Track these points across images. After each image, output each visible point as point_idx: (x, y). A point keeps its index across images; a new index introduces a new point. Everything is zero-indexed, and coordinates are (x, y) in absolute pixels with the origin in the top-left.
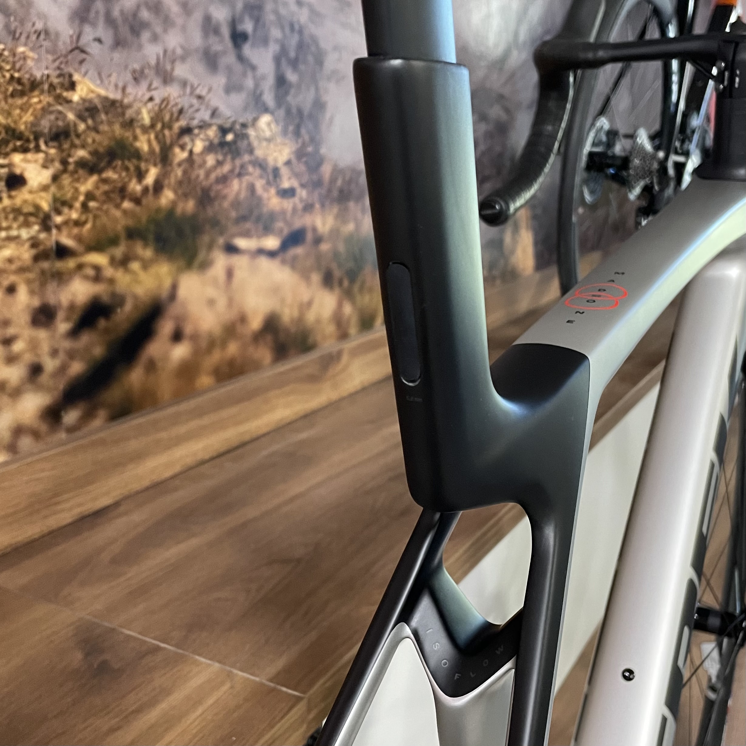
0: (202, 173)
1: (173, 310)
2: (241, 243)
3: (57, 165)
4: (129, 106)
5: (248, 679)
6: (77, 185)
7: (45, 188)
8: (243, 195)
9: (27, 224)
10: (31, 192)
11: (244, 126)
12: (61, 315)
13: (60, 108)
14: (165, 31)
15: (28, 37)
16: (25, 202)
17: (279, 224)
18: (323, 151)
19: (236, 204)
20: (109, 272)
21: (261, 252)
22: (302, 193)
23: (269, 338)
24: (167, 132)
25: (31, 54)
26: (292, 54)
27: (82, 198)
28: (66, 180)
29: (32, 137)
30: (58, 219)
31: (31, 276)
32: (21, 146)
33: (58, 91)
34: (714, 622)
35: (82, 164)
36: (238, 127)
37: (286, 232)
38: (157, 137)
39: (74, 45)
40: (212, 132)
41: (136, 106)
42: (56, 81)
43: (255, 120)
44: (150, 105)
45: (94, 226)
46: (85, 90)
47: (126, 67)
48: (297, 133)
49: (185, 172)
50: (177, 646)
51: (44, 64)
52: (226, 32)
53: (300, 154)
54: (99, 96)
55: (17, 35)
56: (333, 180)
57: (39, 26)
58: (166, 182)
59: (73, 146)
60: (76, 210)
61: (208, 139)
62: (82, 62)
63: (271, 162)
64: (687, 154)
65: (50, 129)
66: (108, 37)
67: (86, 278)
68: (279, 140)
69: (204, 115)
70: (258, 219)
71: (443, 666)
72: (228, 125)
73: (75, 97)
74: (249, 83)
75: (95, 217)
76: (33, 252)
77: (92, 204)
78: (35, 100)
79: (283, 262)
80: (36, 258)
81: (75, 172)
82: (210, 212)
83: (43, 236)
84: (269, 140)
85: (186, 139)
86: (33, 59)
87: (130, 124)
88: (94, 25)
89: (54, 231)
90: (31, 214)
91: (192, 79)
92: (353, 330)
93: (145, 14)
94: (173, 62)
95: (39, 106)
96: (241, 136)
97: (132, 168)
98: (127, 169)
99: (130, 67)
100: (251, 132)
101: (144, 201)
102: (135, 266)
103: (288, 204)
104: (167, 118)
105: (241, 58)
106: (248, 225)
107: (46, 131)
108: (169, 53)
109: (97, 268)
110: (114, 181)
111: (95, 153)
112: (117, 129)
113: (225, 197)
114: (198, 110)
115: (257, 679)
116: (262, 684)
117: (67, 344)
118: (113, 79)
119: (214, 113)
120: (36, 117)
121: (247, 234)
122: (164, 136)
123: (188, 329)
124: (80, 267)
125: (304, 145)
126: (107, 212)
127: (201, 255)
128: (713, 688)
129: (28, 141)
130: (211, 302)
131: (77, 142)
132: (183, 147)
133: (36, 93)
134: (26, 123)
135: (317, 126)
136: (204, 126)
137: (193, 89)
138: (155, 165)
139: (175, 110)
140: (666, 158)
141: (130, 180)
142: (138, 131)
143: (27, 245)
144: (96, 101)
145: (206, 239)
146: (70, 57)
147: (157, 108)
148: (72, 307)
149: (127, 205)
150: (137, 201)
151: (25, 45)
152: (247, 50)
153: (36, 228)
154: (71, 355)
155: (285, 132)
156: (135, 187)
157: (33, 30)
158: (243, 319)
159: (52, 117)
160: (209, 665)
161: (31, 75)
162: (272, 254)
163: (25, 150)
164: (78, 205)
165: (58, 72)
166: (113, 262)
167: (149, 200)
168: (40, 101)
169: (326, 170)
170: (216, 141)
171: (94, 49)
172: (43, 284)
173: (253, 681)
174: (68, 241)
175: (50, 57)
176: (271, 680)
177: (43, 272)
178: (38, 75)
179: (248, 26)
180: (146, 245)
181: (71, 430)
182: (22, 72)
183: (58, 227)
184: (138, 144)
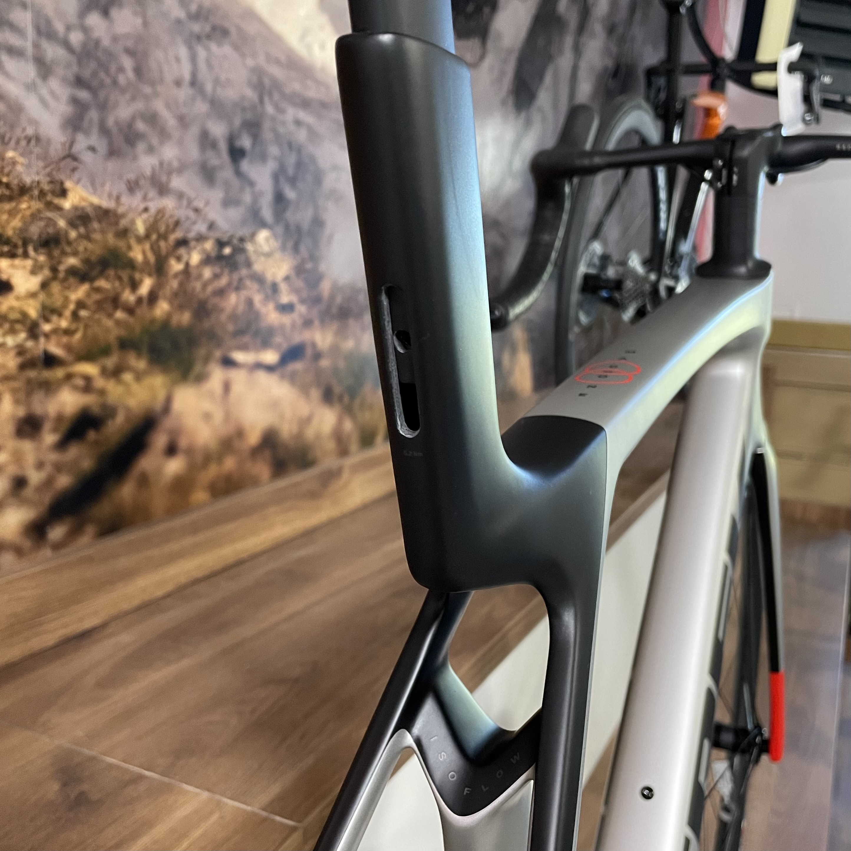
0: (198, 286)
1: (167, 423)
2: (239, 356)
3: (47, 272)
4: (123, 216)
5: (238, 809)
6: (67, 293)
7: (33, 295)
8: (241, 308)
9: (13, 331)
10: (18, 298)
11: (242, 240)
12: (47, 426)
13: (49, 214)
14: (162, 142)
15: (18, 142)
16: (12, 308)
17: (278, 339)
18: (322, 267)
19: (234, 317)
20: (100, 383)
21: (259, 366)
22: (301, 309)
23: (267, 454)
24: (162, 244)
25: (21, 160)
26: (291, 171)
27: (72, 307)
28: (56, 287)
29: (20, 243)
30: (47, 327)
31: (15, 384)
32: (9, 252)
33: (49, 197)
34: (727, 738)
35: (72, 272)
36: (235, 241)
37: (285, 346)
38: (152, 248)
39: (67, 152)
40: (209, 245)
41: (130, 216)
42: (46, 187)
43: (253, 235)
44: (145, 216)
45: (85, 335)
46: (78, 197)
47: (120, 177)
48: (296, 248)
49: (181, 284)
50: (162, 774)
51: (35, 170)
52: (223, 146)
53: (299, 270)
54: (92, 204)
55: (6, 139)
56: (332, 297)
57: (30, 131)
58: (161, 293)
59: (64, 253)
60: (66, 319)
61: (204, 251)
62: (74, 170)
63: (269, 276)
64: (677, 278)
65: (40, 236)
66: (102, 146)
67: (76, 388)
68: (278, 255)
69: (201, 228)
70: (257, 333)
71: (450, 779)
72: (225, 239)
73: (67, 204)
74: (247, 198)
75: (86, 327)
76: (19, 360)
77: (83, 313)
78: (24, 206)
79: (282, 377)
80: (23, 367)
81: (65, 280)
82: (206, 324)
83: (30, 344)
84: (268, 255)
85: (182, 251)
86: (22, 164)
87: (124, 233)
88: (87, 133)
89: (42, 340)
90: (17, 321)
91: (189, 192)
92: (354, 447)
93: (141, 126)
94: (169, 173)
95: (28, 213)
96: (239, 250)
97: (125, 278)
98: (120, 278)
99: (125, 178)
100: (250, 247)
101: (139, 311)
102: (128, 377)
103: (286, 320)
104: (163, 229)
105: (238, 173)
106: (246, 339)
107: (35, 237)
108: (165, 165)
109: (88, 379)
110: (107, 290)
111: (86, 261)
112: (111, 239)
113: (222, 310)
114: (194, 223)
115: (249, 808)
116: (255, 814)
117: (53, 457)
118: (107, 187)
119: (212, 226)
120: (25, 223)
121: (244, 348)
122: (159, 247)
123: (183, 443)
124: (69, 377)
125: (303, 262)
126: (98, 322)
127: (198, 368)
128: (726, 809)
129: (15, 246)
130: (207, 416)
131: (68, 249)
132: (179, 259)
133: (26, 198)
134: (14, 229)
135: (316, 244)
136: (201, 238)
137: (190, 202)
138: (150, 275)
139: (171, 221)
140: (658, 281)
141: (123, 289)
142: (133, 242)
143: (12, 353)
144: (89, 210)
145: (202, 352)
146: (62, 164)
147: (151, 220)
148: (60, 418)
149: (119, 314)
150: (130, 310)
151: (15, 149)
152: (245, 165)
153: (23, 335)
154: (59, 468)
155: (283, 248)
156: (129, 297)
157: (23, 135)
158: (240, 433)
159: (42, 224)
160: (197, 794)
161: (21, 180)
162: (270, 369)
163: (12, 255)
164: (67, 313)
165: (48, 179)
166: (104, 372)
167: (143, 311)
168: (29, 207)
169: (326, 287)
170: (213, 254)
171: (87, 157)
172: (29, 393)
173: (245, 811)
174: (56, 350)
175: (41, 164)
176: (264, 809)
177: (29, 382)
178: (28, 180)
179: (246, 142)
180: (139, 355)
181: (57, 547)
182: (11, 178)
183: (47, 336)
184: (132, 254)
